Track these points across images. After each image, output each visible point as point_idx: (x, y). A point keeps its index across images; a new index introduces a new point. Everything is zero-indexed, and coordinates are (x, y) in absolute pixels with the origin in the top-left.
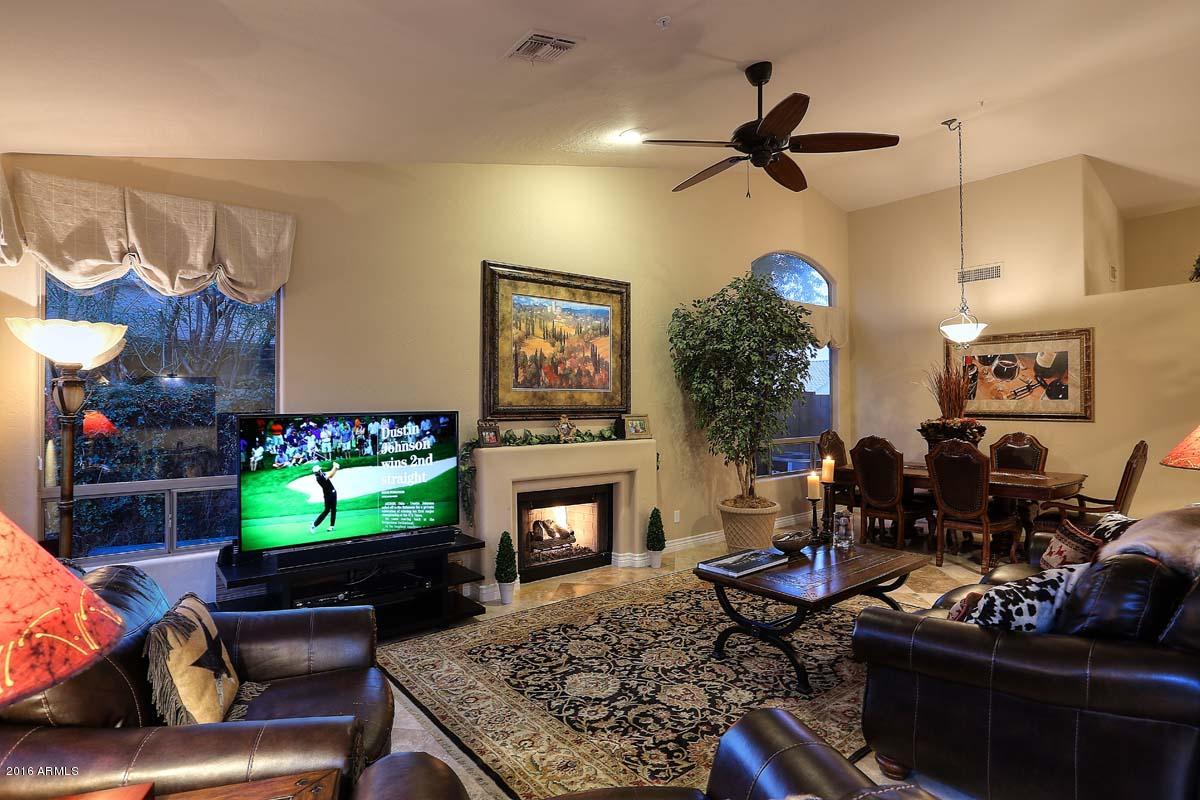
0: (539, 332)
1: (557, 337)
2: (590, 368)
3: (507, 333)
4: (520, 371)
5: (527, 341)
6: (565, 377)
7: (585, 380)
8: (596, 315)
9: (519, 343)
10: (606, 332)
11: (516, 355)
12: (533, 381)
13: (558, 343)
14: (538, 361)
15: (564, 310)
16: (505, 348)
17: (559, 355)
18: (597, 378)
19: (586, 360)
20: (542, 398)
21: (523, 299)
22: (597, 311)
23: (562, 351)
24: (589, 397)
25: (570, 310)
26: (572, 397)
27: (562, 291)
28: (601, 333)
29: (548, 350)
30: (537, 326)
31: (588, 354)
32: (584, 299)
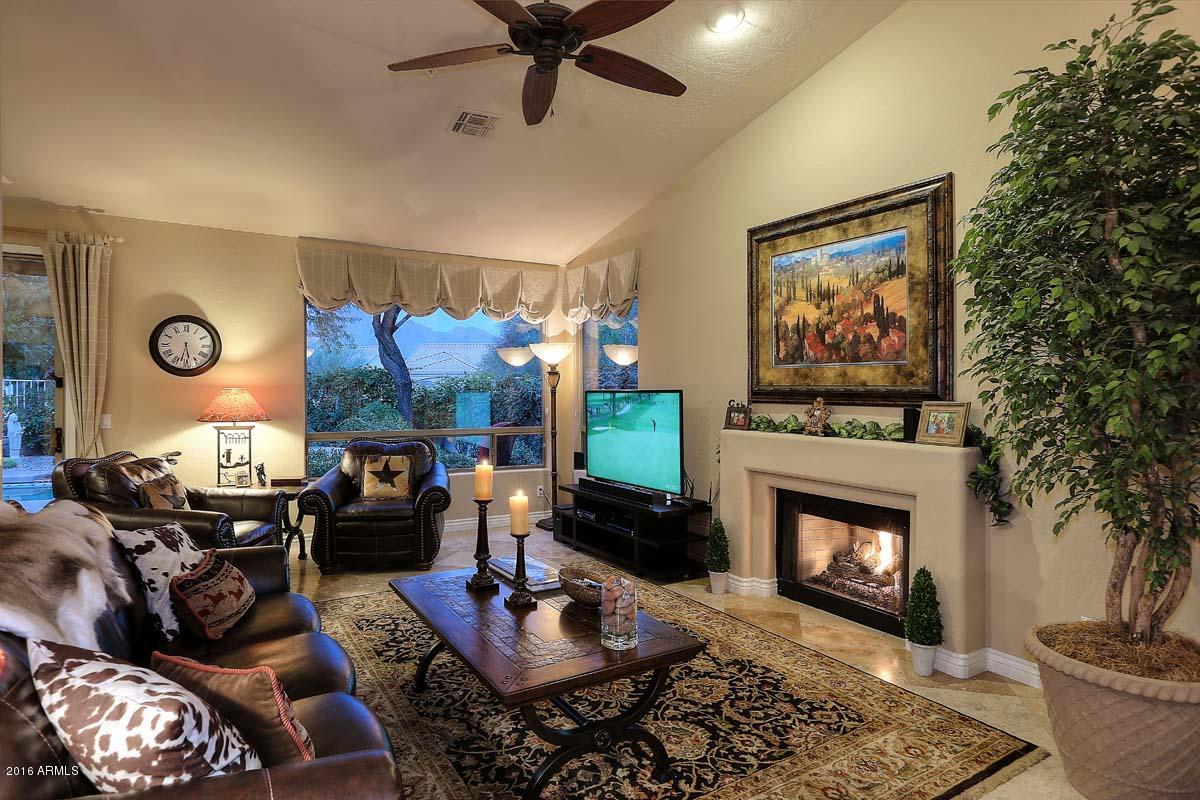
0: (801, 294)
1: (824, 295)
2: (873, 330)
3: (767, 303)
4: (782, 344)
5: (788, 308)
6: (835, 347)
7: (864, 349)
8: (881, 249)
9: (780, 312)
10: (899, 271)
11: (777, 327)
12: (796, 354)
13: (824, 304)
14: (801, 329)
15: (832, 256)
16: (766, 320)
17: (826, 319)
18: (884, 344)
19: (867, 319)
20: (806, 376)
21: (784, 258)
22: (883, 244)
23: (830, 312)
24: (870, 374)
25: (839, 254)
26: (844, 374)
27: (830, 233)
28: (892, 275)
29: (812, 315)
30: (799, 286)
31: (870, 310)
32: (861, 231)
